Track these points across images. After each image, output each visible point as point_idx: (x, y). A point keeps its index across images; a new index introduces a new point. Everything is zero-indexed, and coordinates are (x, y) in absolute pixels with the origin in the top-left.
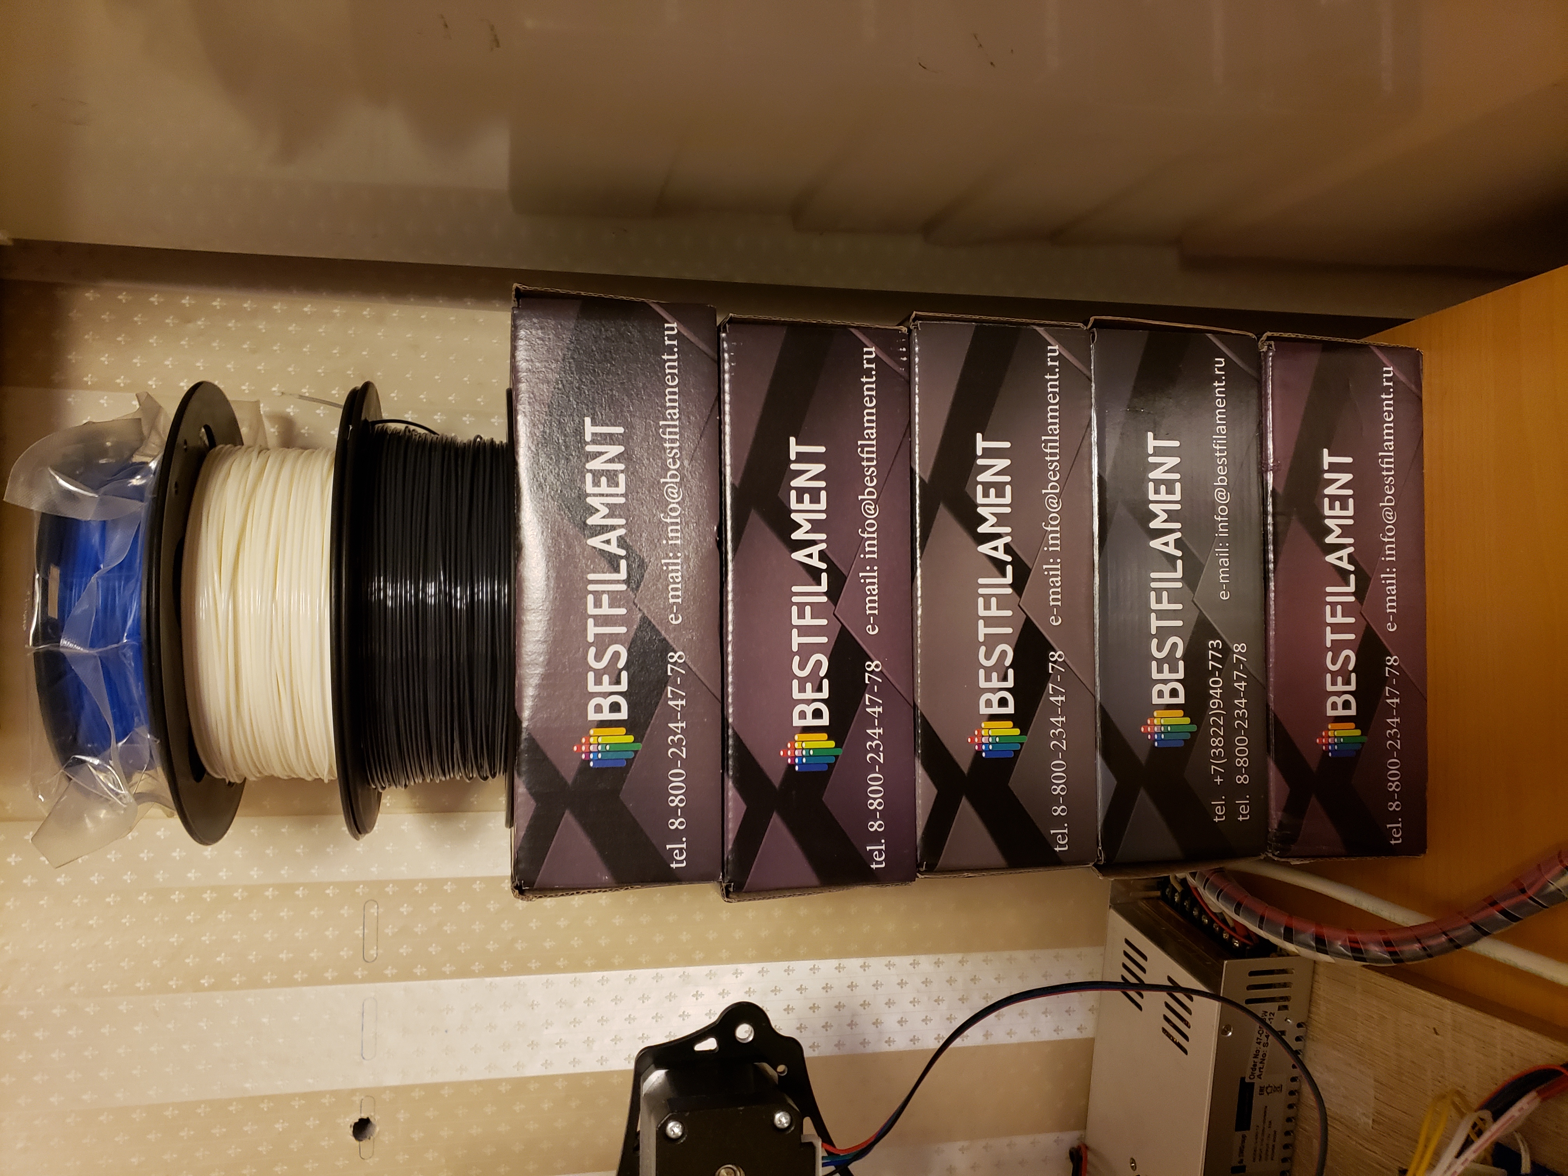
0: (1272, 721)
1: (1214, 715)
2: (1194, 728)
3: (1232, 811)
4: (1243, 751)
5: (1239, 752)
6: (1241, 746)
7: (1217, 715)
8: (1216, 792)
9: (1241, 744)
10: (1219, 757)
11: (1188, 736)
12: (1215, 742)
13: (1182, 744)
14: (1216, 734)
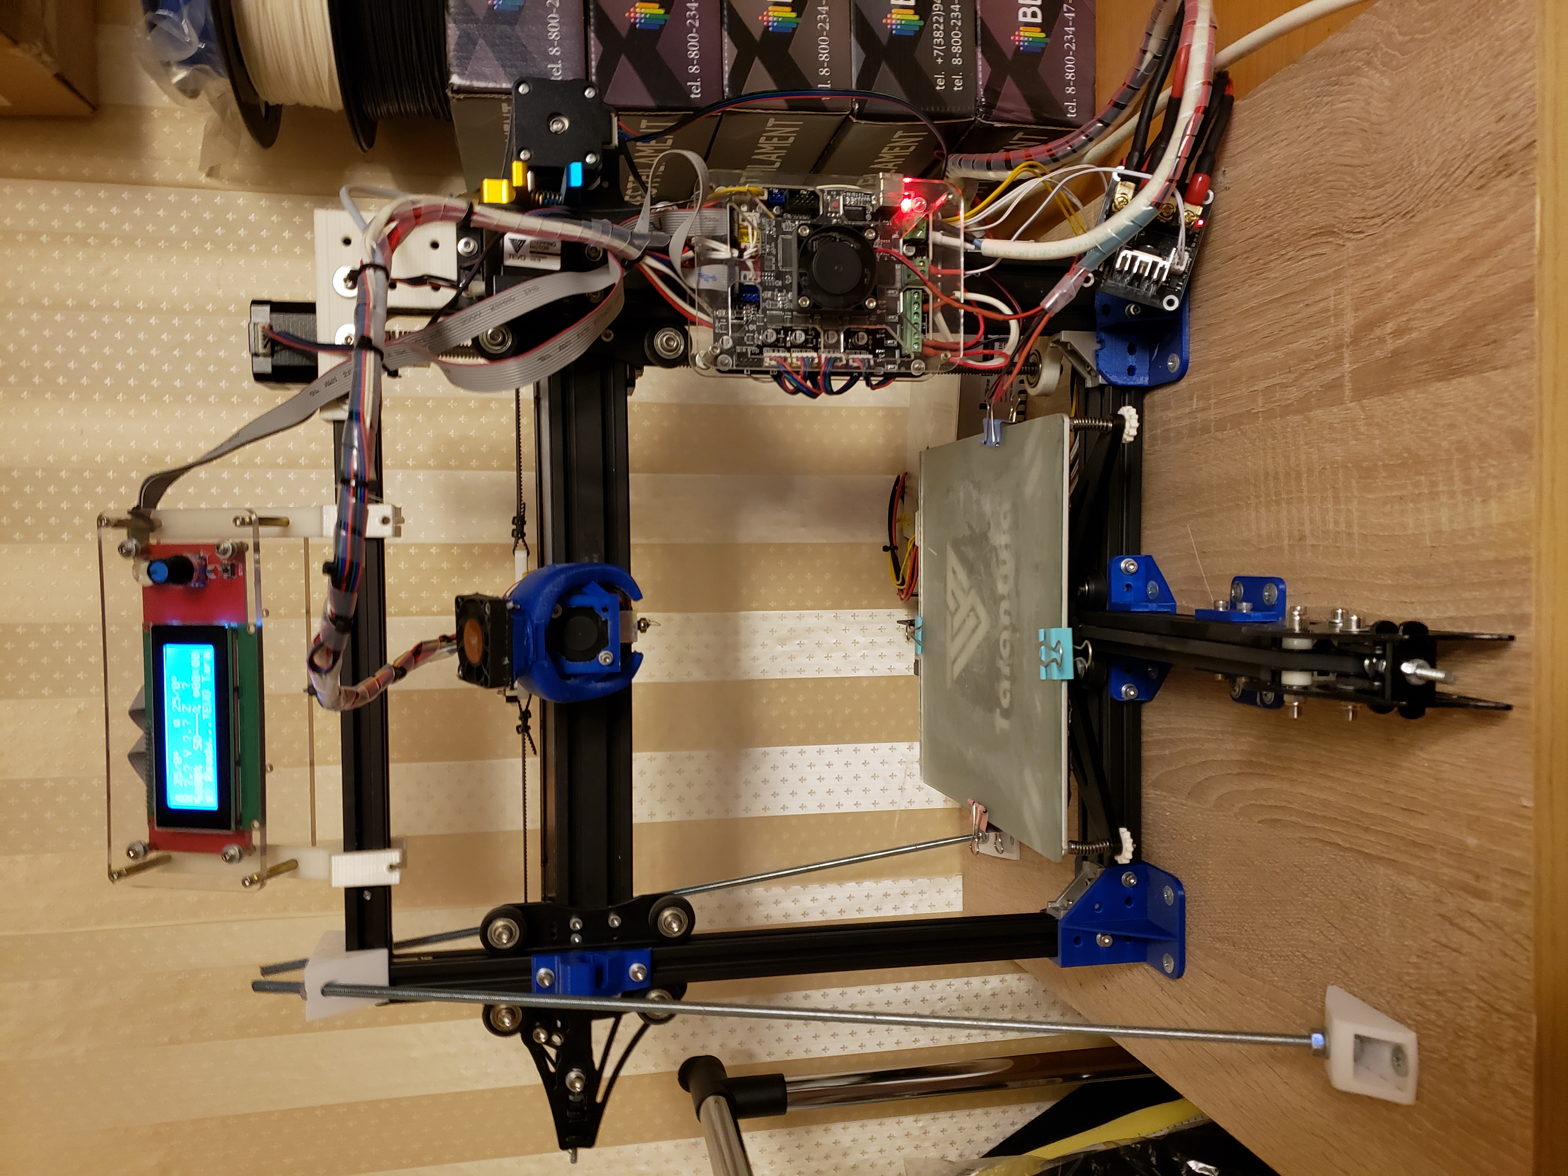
0: (979, 22)
1: (936, 15)
2: (922, 23)
3: (950, 84)
4: (957, 42)
5: (955, 42)
6: (956, 38)
7: (939, 16)
8: (938, 70)
9: (956, 37)
10: (940, 45)
11: (917, 29)
12: (937, 34)
13: (913, 34)
14: (938, 29)
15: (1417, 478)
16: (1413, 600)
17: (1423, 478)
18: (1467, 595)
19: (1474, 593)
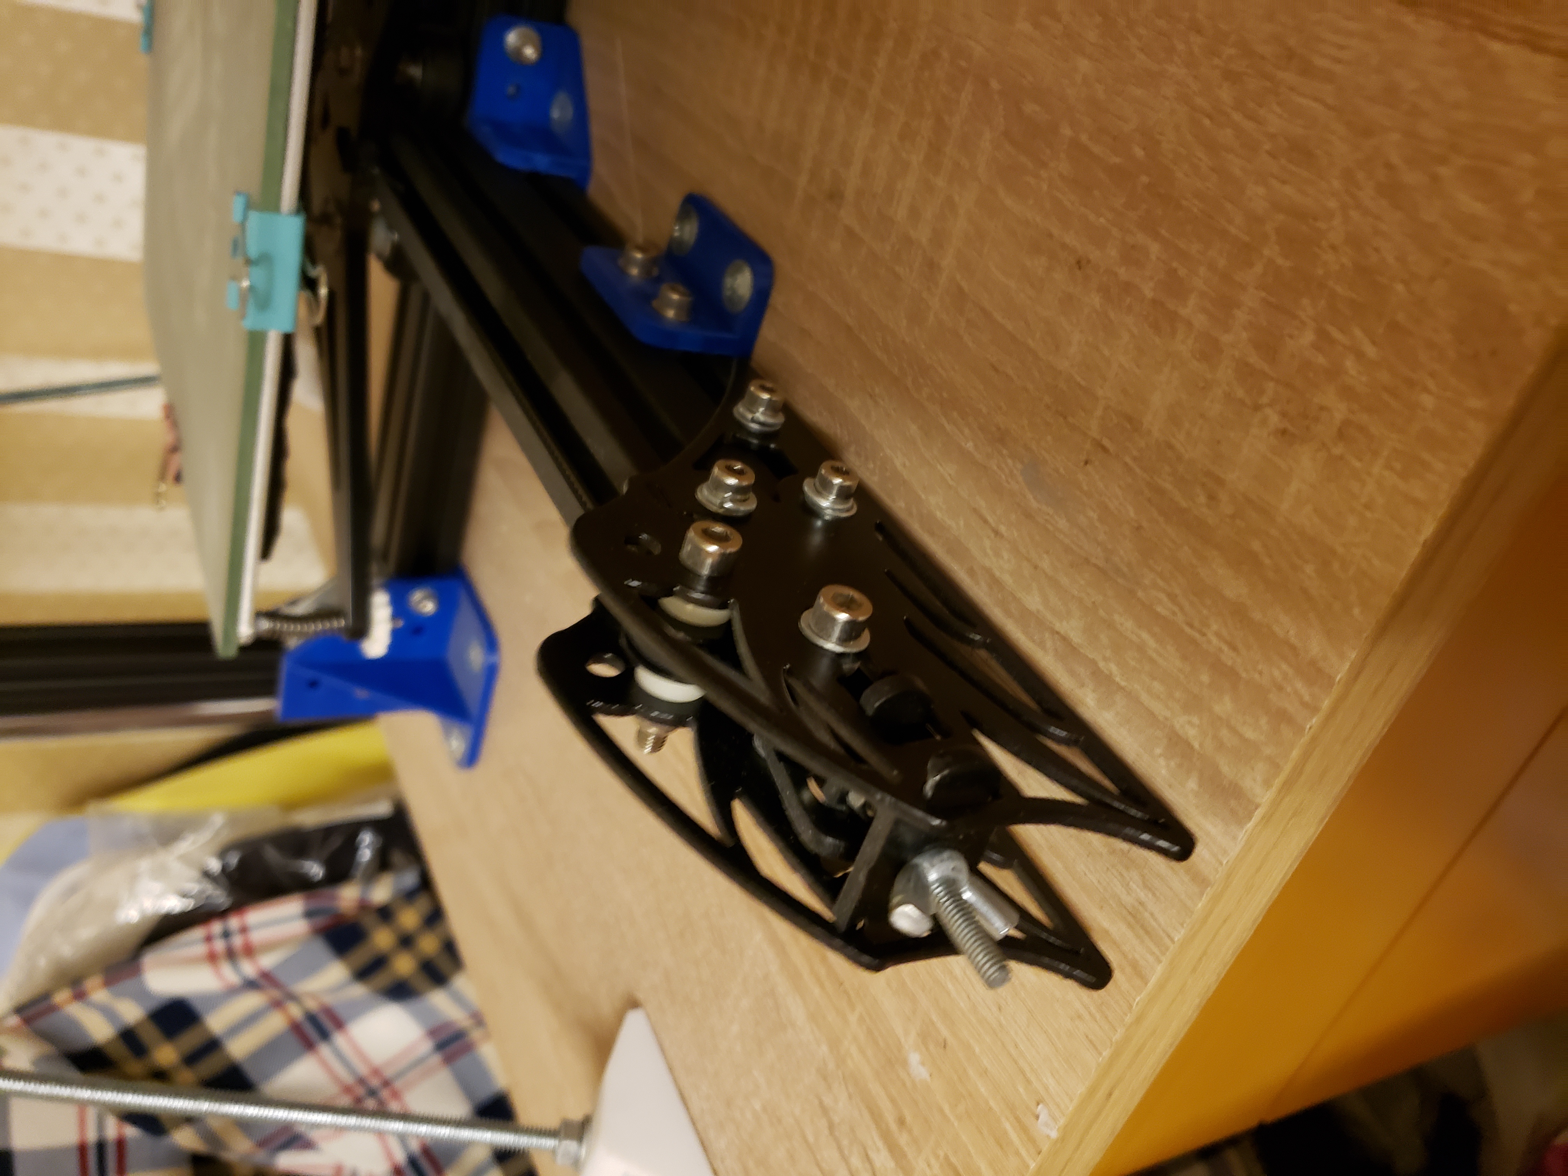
15: (1141, 238)
16: (1003, 529)
17: (1155, 248)
18: (1127, 625)
19: (1145, 635)
